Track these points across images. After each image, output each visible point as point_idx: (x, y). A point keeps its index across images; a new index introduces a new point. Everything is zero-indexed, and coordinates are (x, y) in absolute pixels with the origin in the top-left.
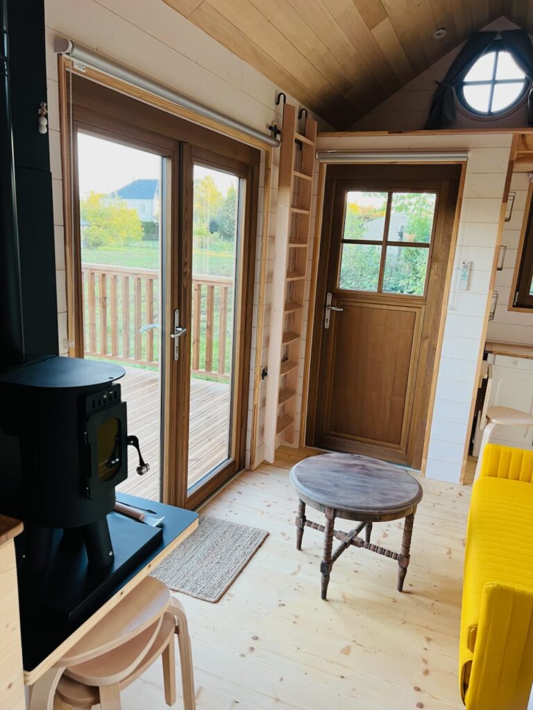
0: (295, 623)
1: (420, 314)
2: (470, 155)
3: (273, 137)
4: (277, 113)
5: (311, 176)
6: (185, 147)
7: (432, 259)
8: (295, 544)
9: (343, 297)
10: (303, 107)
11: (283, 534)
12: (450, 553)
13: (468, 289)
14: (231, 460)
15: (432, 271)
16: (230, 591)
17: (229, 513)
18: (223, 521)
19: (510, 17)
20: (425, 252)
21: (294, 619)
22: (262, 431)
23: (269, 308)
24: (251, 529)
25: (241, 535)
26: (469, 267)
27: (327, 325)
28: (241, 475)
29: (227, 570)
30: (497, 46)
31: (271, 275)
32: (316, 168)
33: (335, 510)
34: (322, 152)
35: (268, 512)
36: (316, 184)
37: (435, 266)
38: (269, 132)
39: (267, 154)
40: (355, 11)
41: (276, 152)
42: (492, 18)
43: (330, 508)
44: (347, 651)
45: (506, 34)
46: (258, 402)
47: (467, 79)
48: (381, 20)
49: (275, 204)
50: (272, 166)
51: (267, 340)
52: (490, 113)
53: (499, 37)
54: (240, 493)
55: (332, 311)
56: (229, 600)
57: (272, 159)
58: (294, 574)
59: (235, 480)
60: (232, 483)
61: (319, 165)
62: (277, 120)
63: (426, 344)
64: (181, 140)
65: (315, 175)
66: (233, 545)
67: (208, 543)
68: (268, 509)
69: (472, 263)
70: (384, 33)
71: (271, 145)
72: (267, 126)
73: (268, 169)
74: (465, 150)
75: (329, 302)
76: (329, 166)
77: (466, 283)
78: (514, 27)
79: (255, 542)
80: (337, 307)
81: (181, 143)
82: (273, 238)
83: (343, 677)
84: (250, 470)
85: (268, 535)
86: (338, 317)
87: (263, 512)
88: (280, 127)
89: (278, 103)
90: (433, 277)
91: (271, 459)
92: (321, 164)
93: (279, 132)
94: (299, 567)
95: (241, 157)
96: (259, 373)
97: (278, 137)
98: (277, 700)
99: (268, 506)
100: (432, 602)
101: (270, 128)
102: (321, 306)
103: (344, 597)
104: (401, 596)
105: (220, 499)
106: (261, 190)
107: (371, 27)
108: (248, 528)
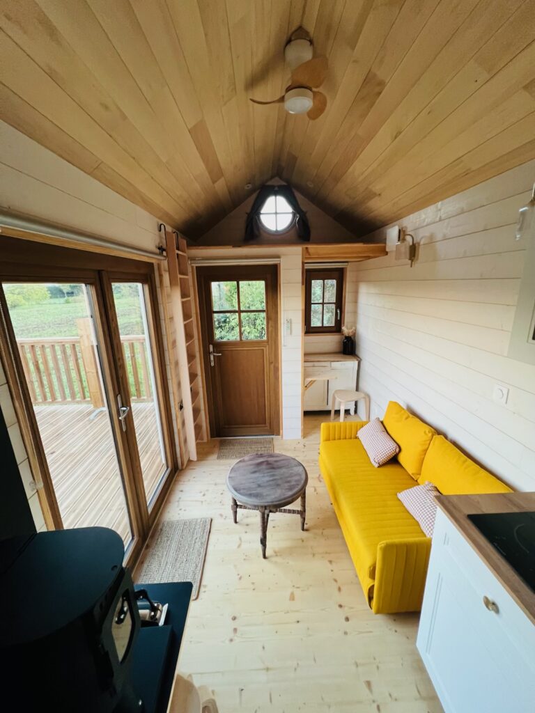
0: (254, 589)
1: (266, 350)
2: (281, 259)
3: (161, 254)
4: (161, 237)
5: (187, 275)
6: (104, 273)
7: (268, 319)
8: (233, 520)
9: (219, 346)
10: (161, 222)
11: (221, 515)
12: (315, 490)
13: (291, 334)
14: (169, 470)
15: (269, 326)
16: (203, 583)
17: (180, 512)
18: (178, 521)
19: (281, 178)
20: (263, 315)
21: (252, 587)
22: (185, 441)
23: (177, 364)
24: (199, 521)
25: (195, 529)
26: (290, 322)
27: (212, 364)
28: (178, 476)
29: (195, 565)
30: (276, 194)
31: (174, 342)
32: (190, 270)
33: (265, 507)
34: (192, 259)
35: (206, 501)
36: (191, 279)
37: (270, 322)
38: (158, 251)
39: (159, 265)
40: (206, 174)
41: (165, 264)
42: (272, 177)
43: (262, 507)
44: (292, 598)
45: (280, 187)
46: (180, 425)
47: (262, 212)
48: (219, 178)
49: (169, 296)
50: (163, 273)
51: (179, 384)
52: (277, 231)
53: (276, 189)
54: (182, 491)
55: (214, 356)
56: (205, 592)
57: (162, 267)
58: (239, 546)
59: (175, 481)
60: (174, 484)
61: (191, 267)
62: (161, 242)
63: (272, 366)
64: (99, 269)
65: (190, 274)
66: (192, 539)
67: (174, 545)
68: (205, 497)
69: (291, 320)
70: (221, 186)
71: (161, 260)
72: (156, 247)
73: (161, 276)
74: (278, 257)
75: (211, 349)
76: (197, 267)
77: (289, 331)
78: (284, 184)
79: (206, 531)
80: (217, 353)
81: (99, 272)
82: (172, 319)
83: (298, 622)
84: (182, 470)
85: (212, 520)
86: (217, 359)
87: (202, 502)
88: (164, 247)
89: (160, 231)
90: (270, 329)
91: (194, 457)
92: (192, 267)
93: (164, 250)
94: (240, 539)
95: (142, 271)
96: (177, 408)
97: (165, 253)
98: (268, 669)
99: (204, 495)
100: (321, 531)
101: (159, 248)
102: (206, 354)
103: (275, 552)
104: (305, 533)
105: (170, 502)
106: (158, 290)
107: (214, 182)
108: (197, 519)
